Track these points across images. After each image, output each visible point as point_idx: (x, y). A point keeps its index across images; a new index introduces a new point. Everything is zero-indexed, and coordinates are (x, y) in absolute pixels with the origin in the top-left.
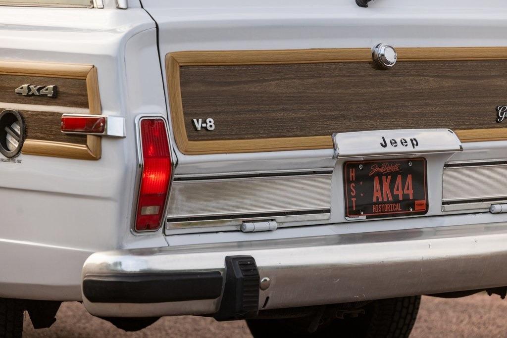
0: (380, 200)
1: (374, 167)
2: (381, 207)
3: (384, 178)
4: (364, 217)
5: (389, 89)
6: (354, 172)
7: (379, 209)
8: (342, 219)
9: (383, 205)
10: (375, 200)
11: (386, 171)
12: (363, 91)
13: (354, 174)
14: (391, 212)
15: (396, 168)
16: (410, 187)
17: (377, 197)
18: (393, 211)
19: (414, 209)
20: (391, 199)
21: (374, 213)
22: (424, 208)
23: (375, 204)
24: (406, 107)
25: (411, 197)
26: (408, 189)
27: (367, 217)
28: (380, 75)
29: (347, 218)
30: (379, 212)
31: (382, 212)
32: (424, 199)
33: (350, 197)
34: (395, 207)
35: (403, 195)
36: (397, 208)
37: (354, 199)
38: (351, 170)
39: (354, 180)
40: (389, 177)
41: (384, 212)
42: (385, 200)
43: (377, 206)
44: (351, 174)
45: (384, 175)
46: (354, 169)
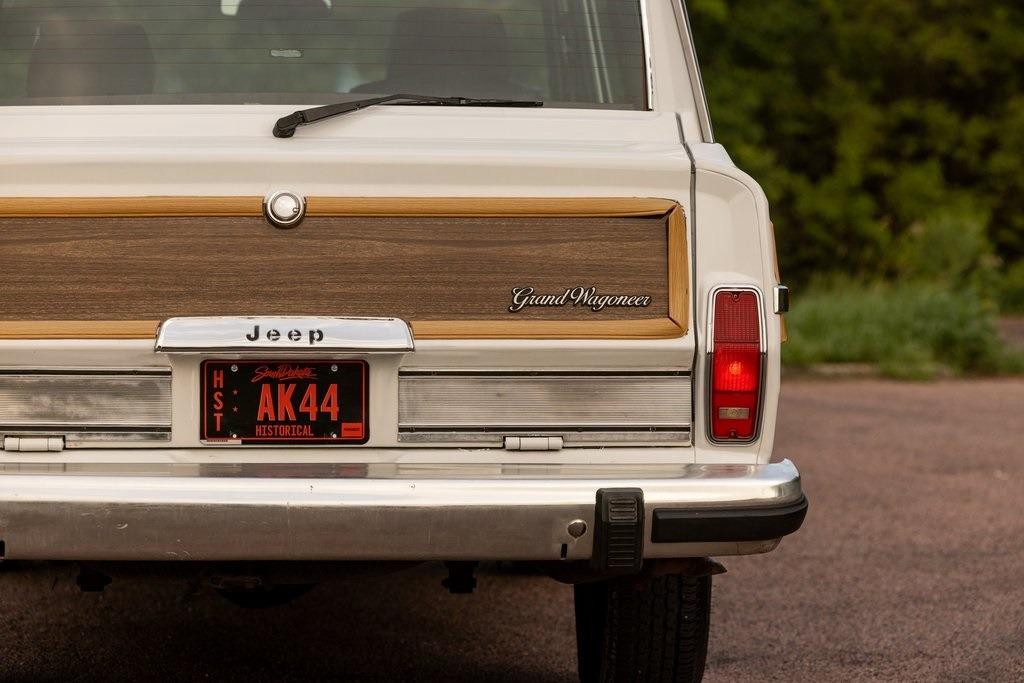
0: (271, 418)
1: (263, 370)
2: (273, 430)
3: (281, 387)
4: (240, 442)
5: (289, 257)
6: (221, 375)
7: (267, 431)
8: (196, 441)
9: (276, 426)
10: (260, 418)
11: (286, 376)
12: (237, 258)
13: (221, 379)
14: (291, 437)
15: (307, 373)
16: (334, 401)
17: (266, 415)
18: (297, 436)
19: (339, 435)
20: (292, 417)
21: (255, 436)
22: (360, 434)
23: (260, 423)
24: (319, 283)
25: (334, 418)
26: (329, 404)
27: (244, 442)
28: (276, 236)
29: (204, 442)
30: (268, 436)
31: (273, 436)
32: (361, 422)
33: (211, 411)
34: (301, 430)
35: (319, 413)
36: (305, 432)
37: (218, 416)
38: (215, 372)
39: (221, 387)
40: (292, 387)
41: (279, 436)
42: (281, 418)
43: (264, 427)
44: (216, 379)
45: (283, 382)
46: (221, 372)
